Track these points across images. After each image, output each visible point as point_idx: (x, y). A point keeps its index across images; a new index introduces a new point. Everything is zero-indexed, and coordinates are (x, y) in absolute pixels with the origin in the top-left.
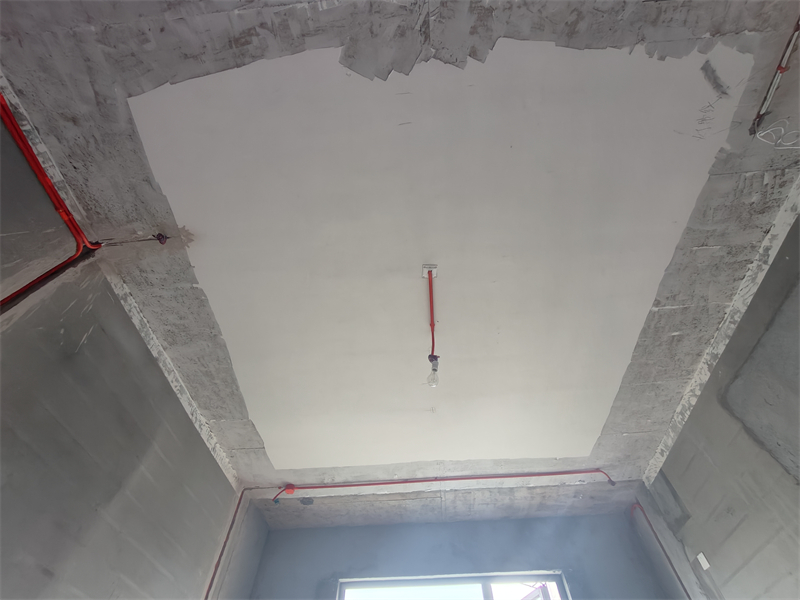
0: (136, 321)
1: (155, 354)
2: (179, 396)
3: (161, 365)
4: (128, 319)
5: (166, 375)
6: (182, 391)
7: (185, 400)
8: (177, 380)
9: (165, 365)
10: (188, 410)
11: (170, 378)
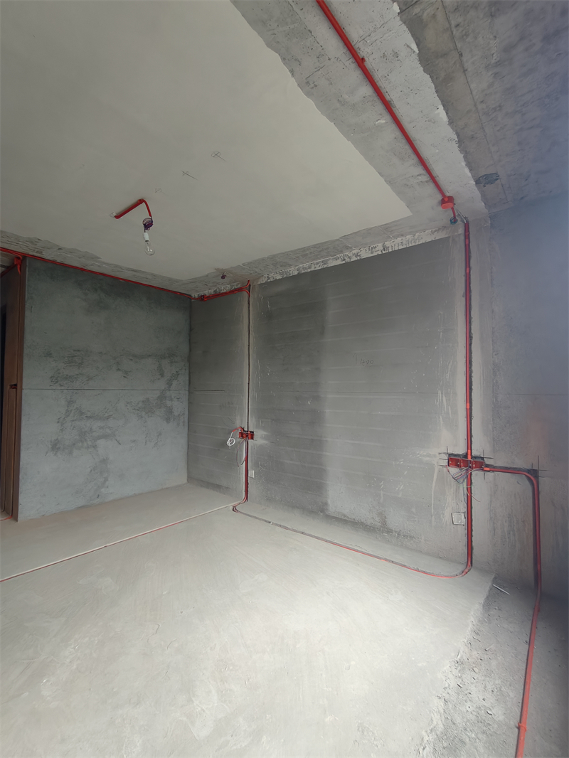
0: (279, 277)
1: (296, 273)
2: (325, 266)
3: (303, 272)
4: (276, 282)
5: (309, 270)
6: (324, 263)
7: (332, 263)
8: (317, 264)
9: (306, 268)
10: (339, 262)
11: (313, 269)
